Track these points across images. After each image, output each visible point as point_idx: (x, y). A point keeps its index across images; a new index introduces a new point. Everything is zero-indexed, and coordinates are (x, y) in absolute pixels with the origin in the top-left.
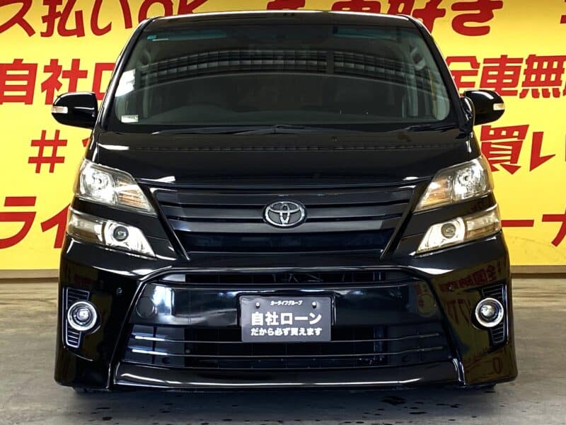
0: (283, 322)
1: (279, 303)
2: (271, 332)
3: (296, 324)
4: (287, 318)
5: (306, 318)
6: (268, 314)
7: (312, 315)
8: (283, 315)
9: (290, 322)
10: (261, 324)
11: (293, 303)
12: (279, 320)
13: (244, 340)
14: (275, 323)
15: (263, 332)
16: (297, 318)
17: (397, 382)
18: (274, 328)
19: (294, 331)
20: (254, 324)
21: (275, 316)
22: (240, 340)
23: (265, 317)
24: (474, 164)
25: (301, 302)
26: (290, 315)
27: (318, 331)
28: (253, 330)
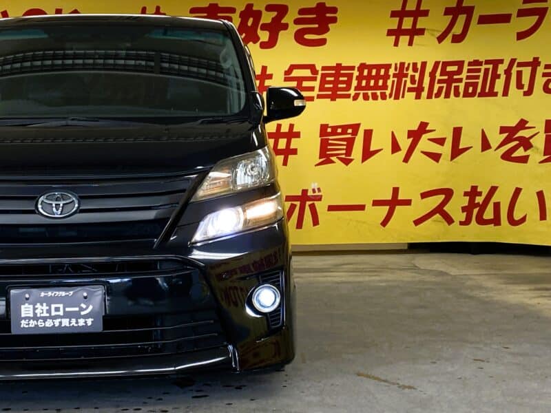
0: (54, 313)
1: (50, 294)
2: (41, 324)
3: (67, 315)
4: (57, 309)
5: (77, 309)
6: (38, 305)
7: (83, 306)
8: (53, 306)
9: (61, 313)
10: (31, 315)
11: (63, 294)
12: (49, 311)
13: (14, 331)
14: (45, 314)
15: (33, 323)
16: (67, 309)
17: (173, 369)
18: (45, 319)
19: (65, 322)
20: (23, 316)
21: (45, 307)
22: (10, 332)
23: (35, 309)
24: (259, 154)
25: (72, 293)
26: (61, 306)
27: (89, 321)
28: (23, 322)
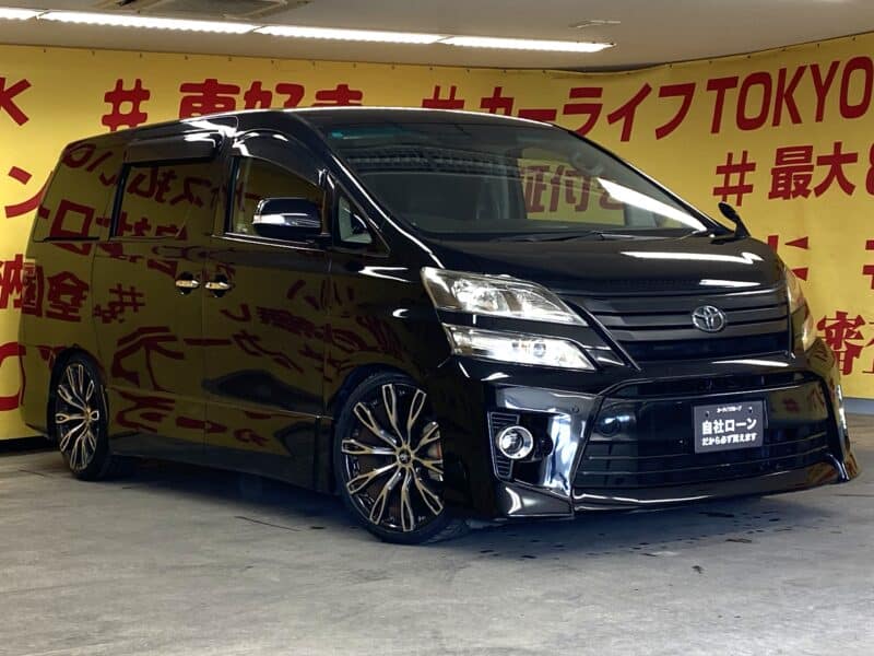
0: (727, 429)
1: (724, 410)
2: (717, 441)
3: (739, 431)
4: (730, 425)
5: (744, 424)
6: (716, 422)
7: (749, 420)
8: (727, 422)
9: (733, 429)
10: (710, 432)
11: (733, 409)
12: (724, 428)
13: (697, 451)
14: (722, 431)
15: (711, 441)
16: (738, 425)
18: (720, 435)
19: (736, 438)
20: (704, 433)
21: (721, 424)
22: (694, 451)
23: (713, 425)
25: (740, 407)
26: (732, 421)
27: (754, 435)
28: (704, 440)
